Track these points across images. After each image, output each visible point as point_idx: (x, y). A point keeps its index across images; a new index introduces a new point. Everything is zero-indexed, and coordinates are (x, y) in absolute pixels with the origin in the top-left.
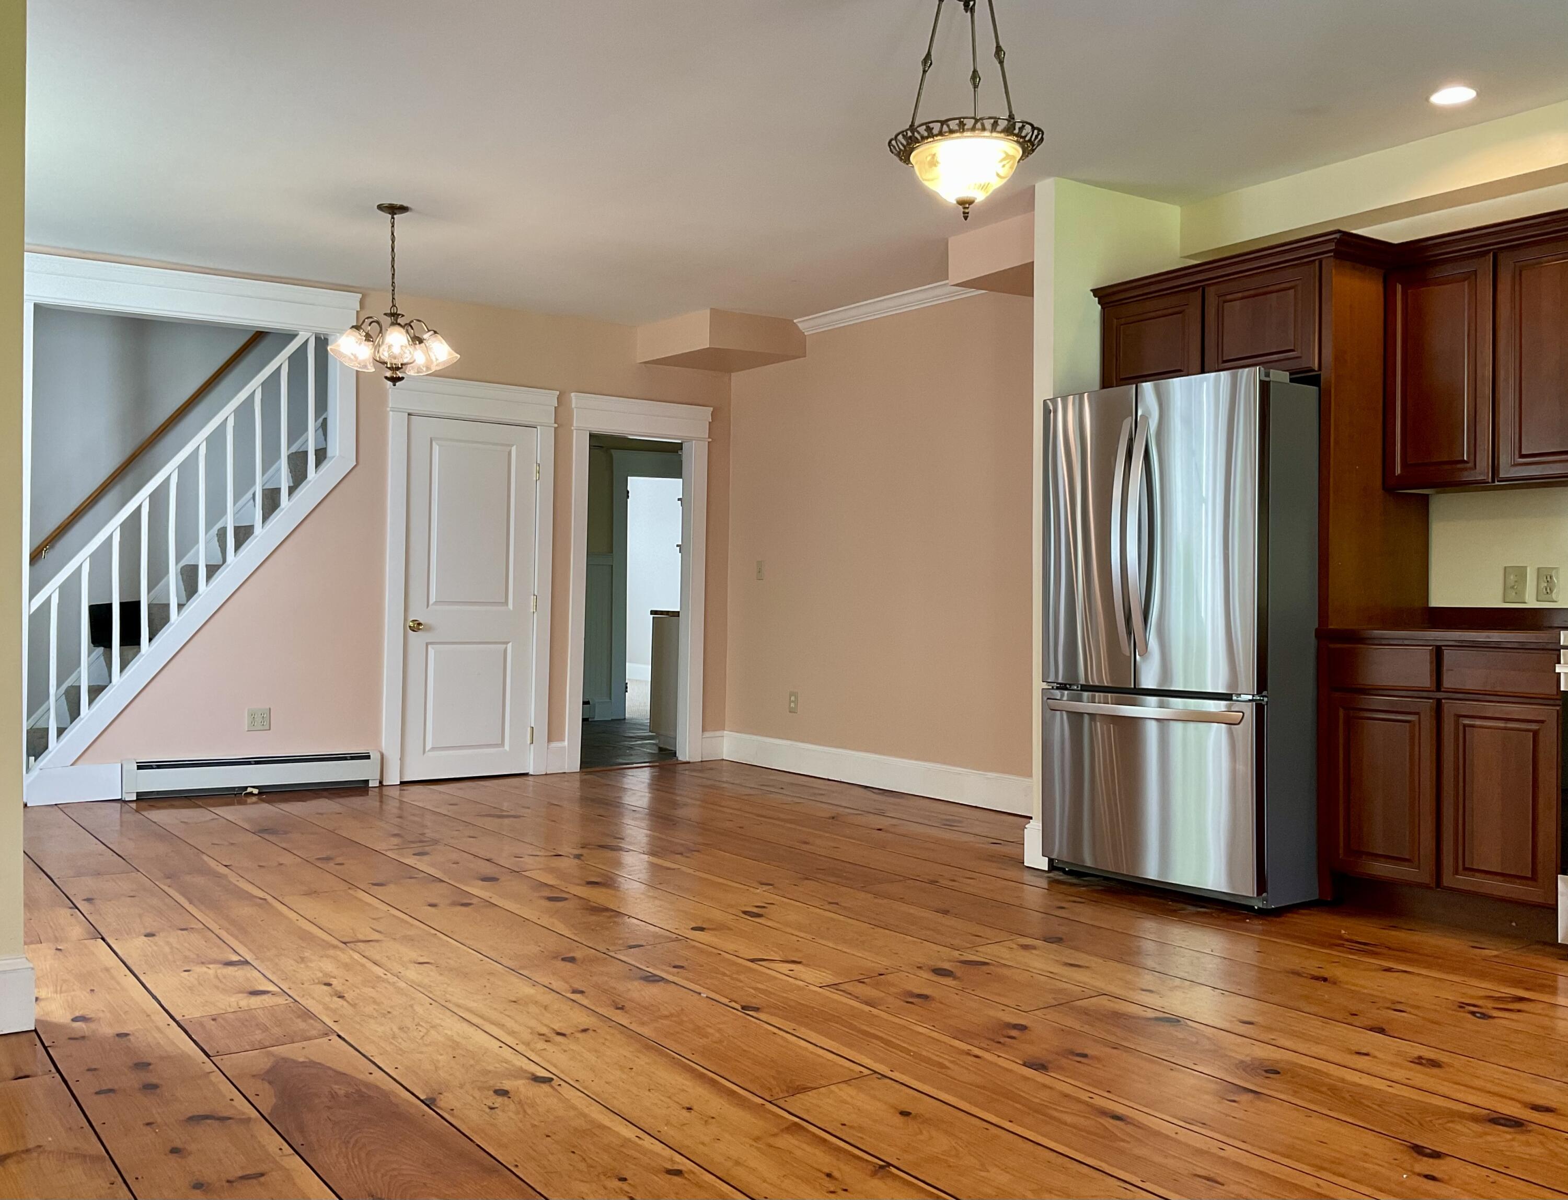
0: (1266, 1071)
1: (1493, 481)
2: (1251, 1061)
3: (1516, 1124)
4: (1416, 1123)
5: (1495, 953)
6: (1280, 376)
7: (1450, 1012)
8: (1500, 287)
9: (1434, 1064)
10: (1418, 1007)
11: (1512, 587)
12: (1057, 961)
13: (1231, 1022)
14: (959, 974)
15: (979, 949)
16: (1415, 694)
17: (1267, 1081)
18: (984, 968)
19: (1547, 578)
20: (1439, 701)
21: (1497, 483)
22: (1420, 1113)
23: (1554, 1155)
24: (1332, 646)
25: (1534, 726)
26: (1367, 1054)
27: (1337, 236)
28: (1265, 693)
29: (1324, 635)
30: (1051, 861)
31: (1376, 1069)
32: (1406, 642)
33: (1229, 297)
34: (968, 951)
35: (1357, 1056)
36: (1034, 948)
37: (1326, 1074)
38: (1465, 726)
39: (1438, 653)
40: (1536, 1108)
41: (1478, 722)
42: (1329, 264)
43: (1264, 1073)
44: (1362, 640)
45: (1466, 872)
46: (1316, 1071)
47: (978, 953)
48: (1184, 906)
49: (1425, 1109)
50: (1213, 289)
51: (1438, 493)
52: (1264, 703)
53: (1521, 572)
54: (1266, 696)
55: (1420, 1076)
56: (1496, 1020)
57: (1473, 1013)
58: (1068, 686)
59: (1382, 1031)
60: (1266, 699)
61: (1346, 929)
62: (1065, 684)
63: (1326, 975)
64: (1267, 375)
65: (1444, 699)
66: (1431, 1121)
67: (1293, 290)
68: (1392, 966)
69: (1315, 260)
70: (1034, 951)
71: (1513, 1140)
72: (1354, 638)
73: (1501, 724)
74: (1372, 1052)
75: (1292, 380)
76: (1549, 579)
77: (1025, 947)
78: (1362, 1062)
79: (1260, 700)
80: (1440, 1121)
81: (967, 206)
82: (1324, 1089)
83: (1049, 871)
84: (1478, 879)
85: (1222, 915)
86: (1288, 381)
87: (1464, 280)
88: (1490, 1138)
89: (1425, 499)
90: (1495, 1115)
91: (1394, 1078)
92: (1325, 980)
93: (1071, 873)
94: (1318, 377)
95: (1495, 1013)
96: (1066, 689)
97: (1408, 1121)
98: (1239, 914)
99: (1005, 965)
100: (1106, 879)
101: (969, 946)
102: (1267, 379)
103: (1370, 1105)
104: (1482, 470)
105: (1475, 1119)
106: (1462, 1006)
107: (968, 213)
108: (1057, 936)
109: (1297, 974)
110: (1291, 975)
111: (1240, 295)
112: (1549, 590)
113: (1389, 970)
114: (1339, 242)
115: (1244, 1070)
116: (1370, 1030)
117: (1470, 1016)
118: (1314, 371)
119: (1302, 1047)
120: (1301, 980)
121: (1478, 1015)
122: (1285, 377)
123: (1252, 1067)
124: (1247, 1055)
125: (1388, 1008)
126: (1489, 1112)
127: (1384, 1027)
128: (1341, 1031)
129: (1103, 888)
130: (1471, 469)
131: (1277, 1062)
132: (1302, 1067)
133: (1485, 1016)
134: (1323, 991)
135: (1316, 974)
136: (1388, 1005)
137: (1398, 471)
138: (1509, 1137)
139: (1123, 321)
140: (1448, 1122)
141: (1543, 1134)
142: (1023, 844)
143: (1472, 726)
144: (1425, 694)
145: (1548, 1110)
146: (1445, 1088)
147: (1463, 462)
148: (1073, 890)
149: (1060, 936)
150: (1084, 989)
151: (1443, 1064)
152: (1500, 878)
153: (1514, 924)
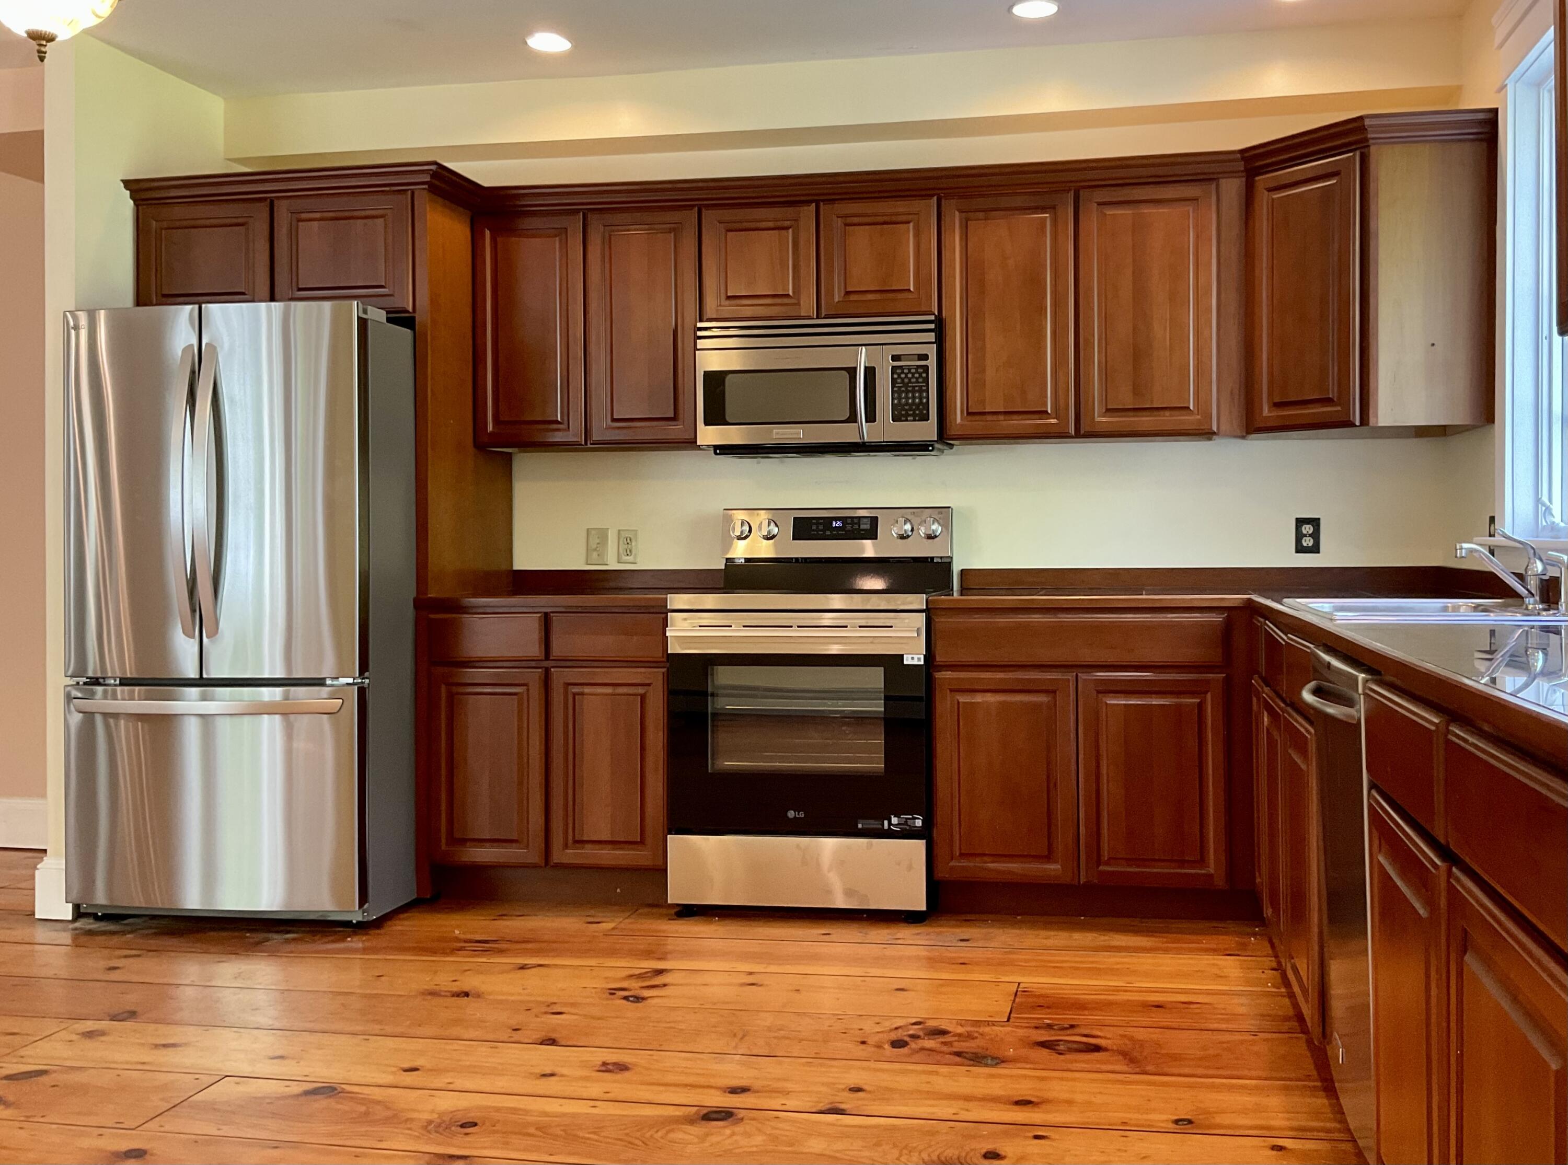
0: (462, 1126)
1: (586, 444)
2: (439, 1117)
3: (724, 1115)
4: (640, 1143)
5: (611, 925)
6: (377, 315)
7: (605, 1002)
8: (590, 248)
9: (622, 1067)
10: (573, 1005)
11: (595, 550)
12: (143, 1044)
13: (393, 1073)
14: (11, 1098)
15: (23, 1052)
16: (523, 664)
17: (468, 1139)
18: (44, 1079)
19: (627, 542)
20: (547, 671)
21: (589, 445)
22: (638, 1131)
23: (774, 1139)
24: (432, 616)
25: (641, 690)
26: (552, 1075)
27: (433, 167)
28: (367, 674)
29: (422, 604)
30: (76, 907)
31: (570, 1090)
32: (513, 610)
33: (304, 216)
34: (6, 1059)
35: (544, 1079)
36: (102, 1033)
37: (525, 1110)
38: (574, 695)
39: (546, 620)
40: (734, 1091)
41: (587, 690)
42: (423, 199)
43: (459, 1129)
44: (463, 610)
45: (577, 845)
46: (514, 1111)
47: (24, 1060)
48: (266, 935)
49: (641, 1124)
50: (285, 203)
51: (520, 452)
52: (366, 685)
53: (602, 534)
54: (367, 678)
55: (615, 1085)
56: (649, 1001)
57: (626, 998)
58: (101, 681)
59: (552, 1042)
60: (367, 681)
61: (458, 927)
62: (97, 679)
63: (466, 989)
64: (365, 312)
65: (553, 667)
66: (651, 1136)
67: (382, 220)
68: (526, 962)
69: (408, 190)
70: (103, 1038)
71: (733, 1134)
72: (455, 607)
73: (609, 690)
74: (557, 1070)
75: (389, 320)
76: (629, 541)
77: (89, 1035)
78: (552, 1086)
79: (362, 683)
80: (660, 1134)
81: (44, 43)
82: (532, 1130)
83: (75, 920)
84: (588, 850)
85: (316, 938)
86: (384, 320)
87: (556, 236)
88: (714, 1139)
89: (509, 457)
90: (705, 1111)
91: (594, 1096)
92: (467, 994)
93: (107, 917)
94: (413, 319)
95: (646, 993)
96: (99, 684)
97: (630, 1143)
98: (336, 932)
99: (72, 1068)
100: (154, 917)
101: (8, 1051)
102: (365, 316)
103: (587, 1136)
104: (574, 433)
105: (690, 1121)
106: (612, 992)
107: (45, 53)
108: (128, 1008)
109: (433, 994)
110: (429, 997)
111: (318, 215)
112: (629, 552)
113: (523, 967)
114: (434, 175)
115: (437, 1132)
116: (541, 1044)
117: (624, 1002)
118: (408, 312)
119: (484, 1084)
120: (440, 1001)
121: (631, 999)
122: (381, 316)
123: (443, 1125)
124: (433, 1111)
125: (546, 1013)
126: (696, 1108)
127: (553, 1036)
128: (513, 1054)
129: (153, 931)
130: (564, 430)
131: (467, 1110)
132: (498, 1110)
133: (638, 999)
134: (470, 1007)
135: (455, 989)
136: (544, 1009)
137: (490, 428)
138: (728, 1132)
139: (165, 224)
140: (668, 1132)
141: (754, 1119)
142: (34, 889)
143: (582, 694)
144: (533, 664)
145: (744, 1090)
146: (645, 1093)
147: (557, 422)
148: (115, 940)
149: (133, 1008)
150: (197, 1076)
151: (630, 1066)
152: (610, 846)
153: (618, 890)
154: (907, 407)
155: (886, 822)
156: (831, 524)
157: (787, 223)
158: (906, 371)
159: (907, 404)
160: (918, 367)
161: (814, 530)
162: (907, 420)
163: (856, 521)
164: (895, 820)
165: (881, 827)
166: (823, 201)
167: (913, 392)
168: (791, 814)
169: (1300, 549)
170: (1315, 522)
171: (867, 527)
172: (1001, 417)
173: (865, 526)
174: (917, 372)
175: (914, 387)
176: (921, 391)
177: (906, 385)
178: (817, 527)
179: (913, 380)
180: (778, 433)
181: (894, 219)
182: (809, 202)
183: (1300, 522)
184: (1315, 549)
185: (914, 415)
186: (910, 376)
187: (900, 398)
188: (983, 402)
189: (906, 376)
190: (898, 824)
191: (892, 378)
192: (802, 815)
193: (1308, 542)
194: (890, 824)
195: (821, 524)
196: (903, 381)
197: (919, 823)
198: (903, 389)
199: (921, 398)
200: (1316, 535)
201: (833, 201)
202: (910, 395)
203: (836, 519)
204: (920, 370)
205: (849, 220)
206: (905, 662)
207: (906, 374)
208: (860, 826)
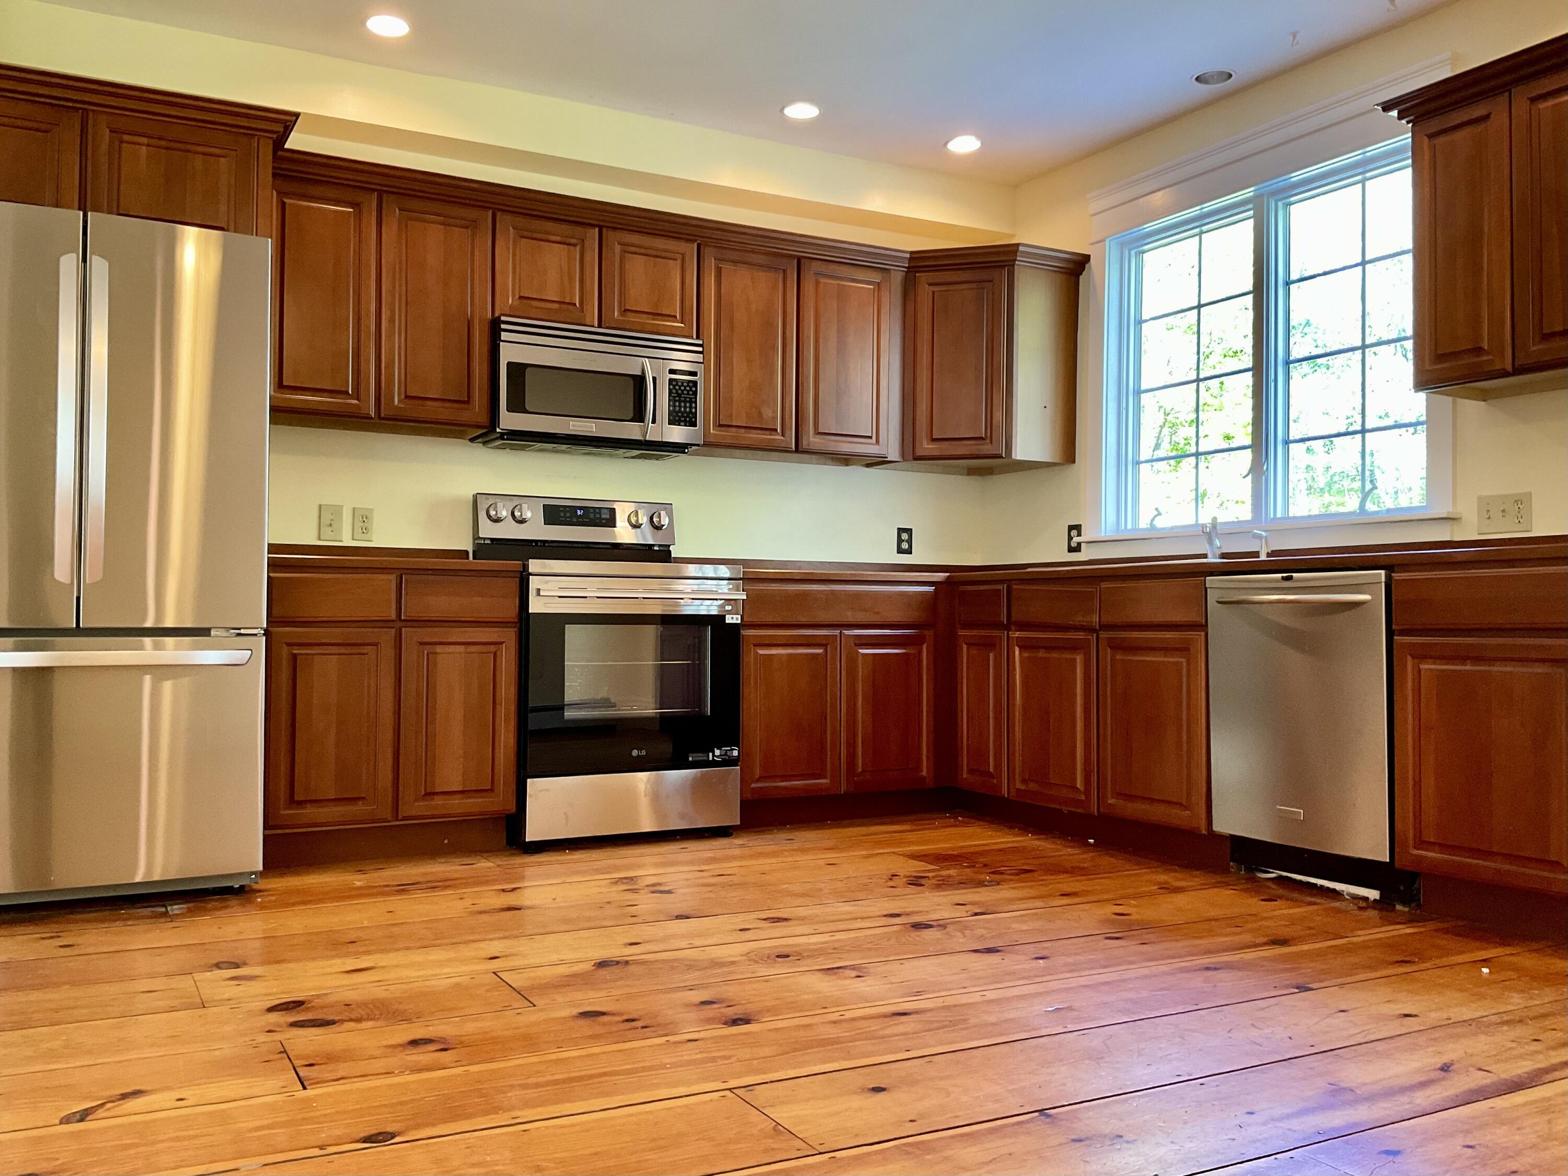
1: (377, 417)
8: (385, 228)
11: (328, 527)
16: (374, 624)
19: (363, 519)
20: (399, 630)
21: (380, 420)
25: (493, 648)
27: (293, 119)
33: (128, 137)
38: (427, 653)
39: (400, 581)
41: (440, 649)
45: (428, 797)
50: (102, 118)
53: (337, 511)
65: (405, 627)
67: (224, 159)
69: (256, 135)
73: (462, 648)
76: (365, 519)
84: (438, 801)
111: (146, 140)
112: (365, 530)
114: (287, 126)
143: (435, 653)
144: (384, 624)
147: (346, 393)
152: (460, 796)
153: (446, 841)
154: (680, 414)
155: (711, 754)
156: (576, 512)
157: (573, 241)
158: (680, 384)
159: (680, 411)
160: (689, 381)
161: (562, 517)
162: (679, 425)
163: (597, 511)
164: (717, 752)
165: (706, 758)
166: (605, 227)
167: (685, 402)
168: (635, 753)
169: (900, 551)
170: (909, 531)
171: (608, 516)
172: (743, 430)
173: (606, 516)
174: (688, 386)
175: (685, 398)
176: (691, 402)
177: (679, 396)
178: (565, 514)
179: (685, 392)
180: (573, 426)
181: (664, 254)
182: (594, 226)
183: (900, 531)
184: (909, 551)
185: (685, 421)
186: (683, 388)
187: (674, 406)
188: (731, 416)
189: (680, 388)
190: (720, 755)
191: (669, 388)
192: (644, 753)
193: (905, 546)
194: (714, 755)
195: (568, 511)
196: (677, 393)
197: (735, 753)
198: (677, 398)
199: (691, 407)
200: (910, 542)
201: (615, 229)
202: (683, 404)
203: (581, 508)
204: (691, 384)
205: (627, 248)
206: (727, 622)
207: (680, 387)
208: (690, 759)
